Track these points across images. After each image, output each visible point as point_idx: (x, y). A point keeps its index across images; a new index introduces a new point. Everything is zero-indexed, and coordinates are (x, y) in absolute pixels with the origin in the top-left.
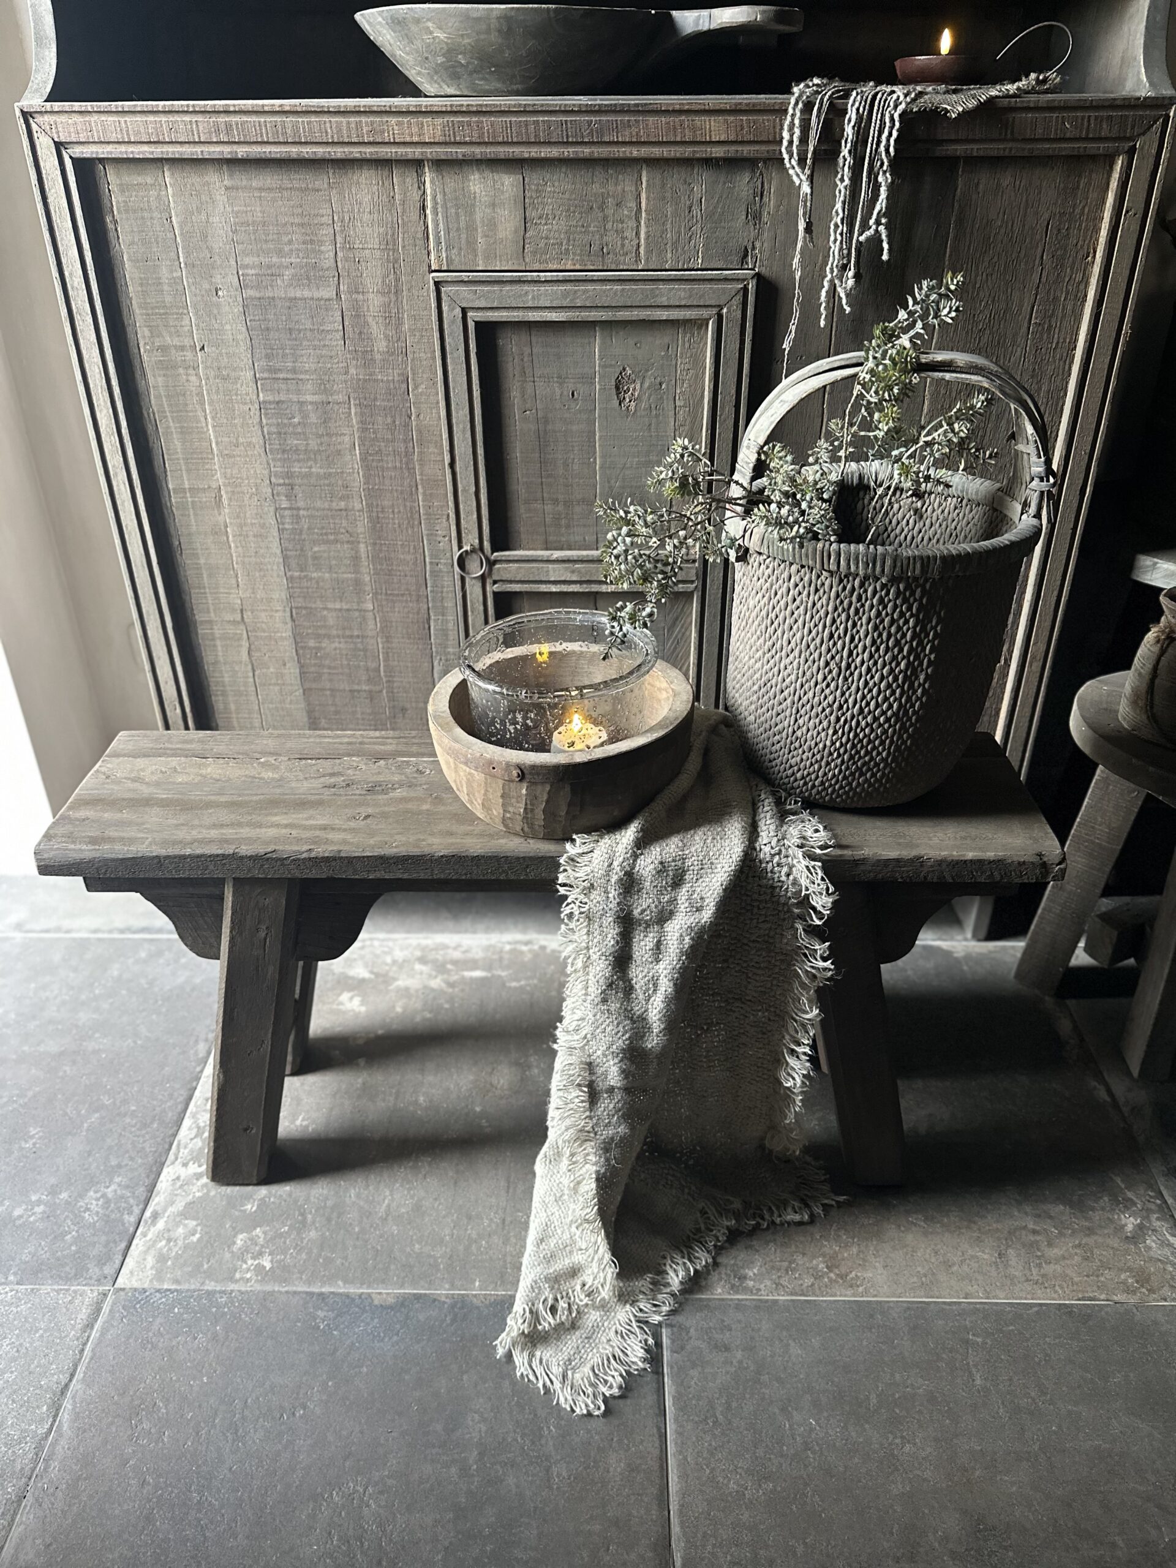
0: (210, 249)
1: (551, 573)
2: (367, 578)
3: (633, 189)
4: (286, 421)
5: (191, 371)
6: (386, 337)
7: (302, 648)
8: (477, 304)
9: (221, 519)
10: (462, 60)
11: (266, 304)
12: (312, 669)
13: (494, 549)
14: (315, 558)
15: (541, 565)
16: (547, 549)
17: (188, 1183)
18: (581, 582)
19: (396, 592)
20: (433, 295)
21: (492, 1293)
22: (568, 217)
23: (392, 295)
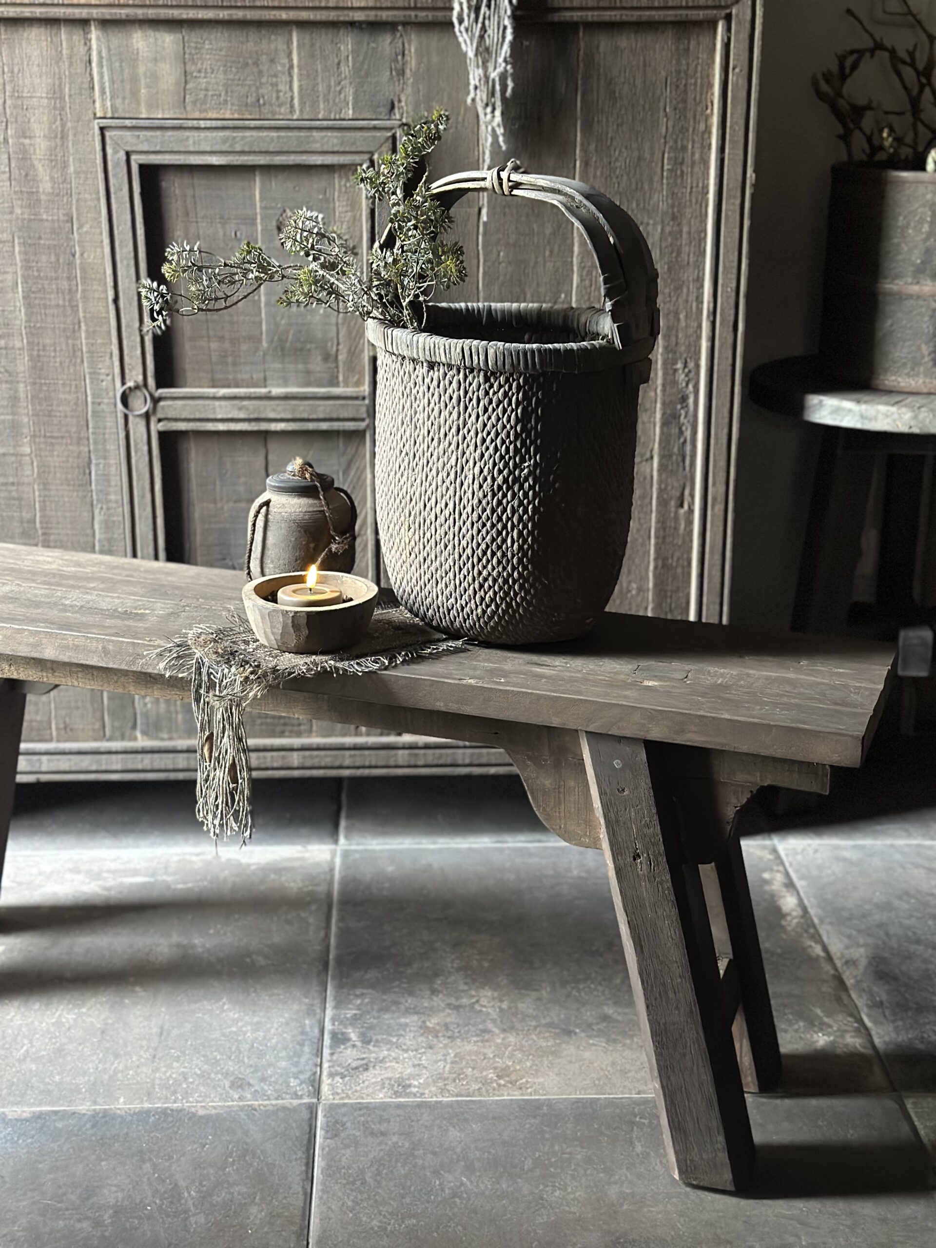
1: (218, 410)
2: (25, 420)
3: (285, 47)
6: (52, 178)
8: (140, 148)
13: (159, 385)
15: (207, 402)
16: (213, 387)
18: (249, 420)
19: (56, 434)
20: (98, 139)
21: (136, 1106)
22: (225, 72)
23: (58, 141)
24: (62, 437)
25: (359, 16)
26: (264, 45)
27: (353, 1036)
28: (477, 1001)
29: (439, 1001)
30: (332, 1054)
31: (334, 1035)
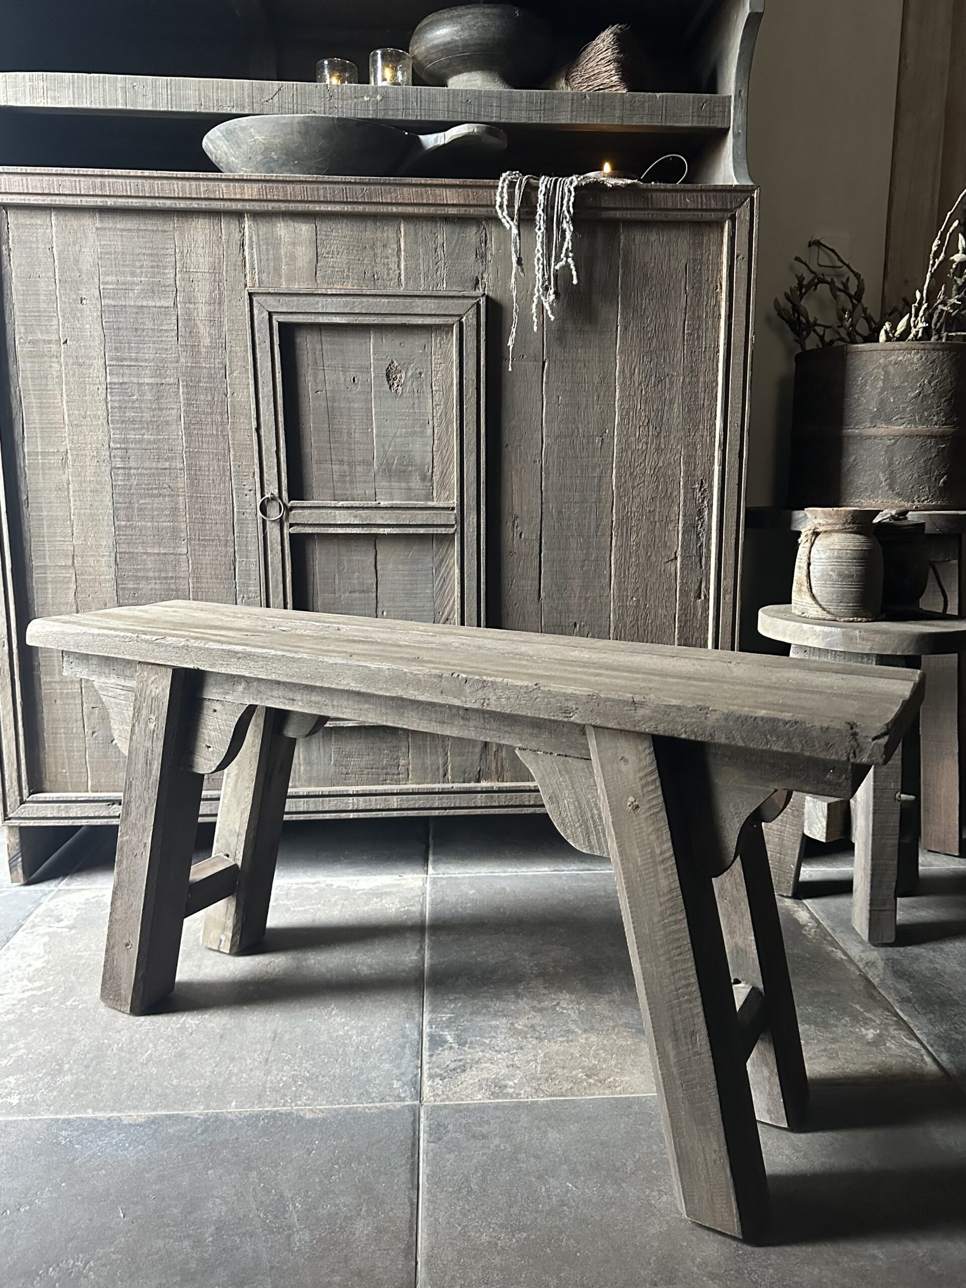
0: (80, 270)
1: (338, 517)
2: (183, 526)
3: (395, 236)
4: (126, 398)
5: (55, 360)
6: (211, 336)
8: (280, 310)
9: (65, 477)
10: (274, 155)
11: (117, 311)
13: (291, 498)
14: (140, 509)
15: (329, 511)
16: (334, 499)
18: (362, 526)
19: (208, 538)
20: (247, 302)
21: (247, 1110)
22: (348, 253)
23: (216, 305)
24: (213, 540)
25: (452, 211)
26: (379, 234)
27: (450, 1039)
28: (558, 1004)
29: (523, 1004)
30: (431, 1056)
31: (431, 1037)
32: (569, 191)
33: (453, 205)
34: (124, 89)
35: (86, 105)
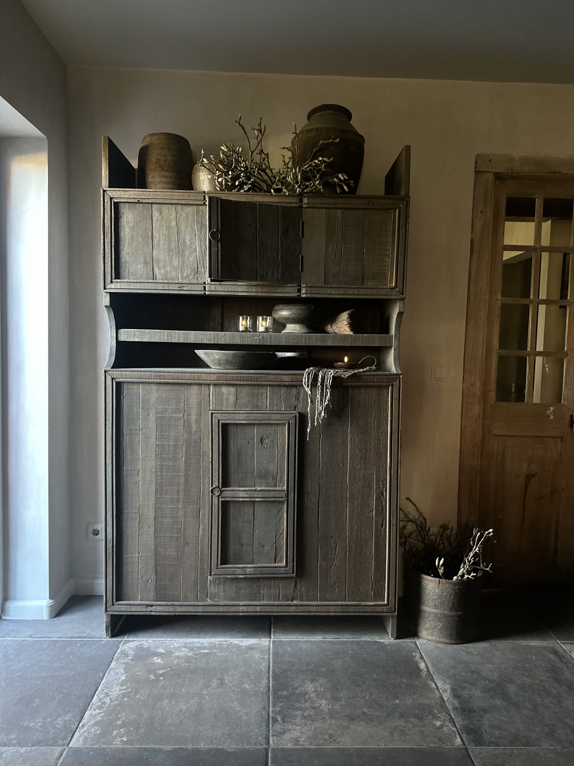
0: (149, 404)
1: (240, 494)
2: (181, 497)
3: (265, 392)
4: (163, 450)
5: (137, 436)
6: (196, 427)
7: (157, 521)
8: (222, 419)
9: (138, 479)
10: (222, 362)
11: (162, 418)
12: (159, 529)
13: (223, 487)
14: (166, 491)
15: (237, 492)
16: (239, 487)
17: (96, 715)
18: (249, 498)
19: (190, 502)
20: (210, 416)
21: (208, 747)
22: (248, 398)
23: (199, 416)
25: (287, 383)
26: (259, 391)
27: (279, 719)
28: (321, 705)
30: (272, 727)
31: (273, 718)
32: (330, 377)
33: (287, 381)
34: (168, 335)
35: (153, 340)
